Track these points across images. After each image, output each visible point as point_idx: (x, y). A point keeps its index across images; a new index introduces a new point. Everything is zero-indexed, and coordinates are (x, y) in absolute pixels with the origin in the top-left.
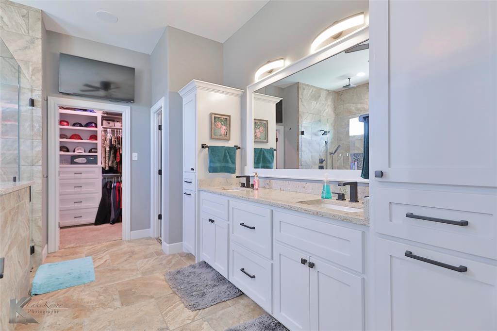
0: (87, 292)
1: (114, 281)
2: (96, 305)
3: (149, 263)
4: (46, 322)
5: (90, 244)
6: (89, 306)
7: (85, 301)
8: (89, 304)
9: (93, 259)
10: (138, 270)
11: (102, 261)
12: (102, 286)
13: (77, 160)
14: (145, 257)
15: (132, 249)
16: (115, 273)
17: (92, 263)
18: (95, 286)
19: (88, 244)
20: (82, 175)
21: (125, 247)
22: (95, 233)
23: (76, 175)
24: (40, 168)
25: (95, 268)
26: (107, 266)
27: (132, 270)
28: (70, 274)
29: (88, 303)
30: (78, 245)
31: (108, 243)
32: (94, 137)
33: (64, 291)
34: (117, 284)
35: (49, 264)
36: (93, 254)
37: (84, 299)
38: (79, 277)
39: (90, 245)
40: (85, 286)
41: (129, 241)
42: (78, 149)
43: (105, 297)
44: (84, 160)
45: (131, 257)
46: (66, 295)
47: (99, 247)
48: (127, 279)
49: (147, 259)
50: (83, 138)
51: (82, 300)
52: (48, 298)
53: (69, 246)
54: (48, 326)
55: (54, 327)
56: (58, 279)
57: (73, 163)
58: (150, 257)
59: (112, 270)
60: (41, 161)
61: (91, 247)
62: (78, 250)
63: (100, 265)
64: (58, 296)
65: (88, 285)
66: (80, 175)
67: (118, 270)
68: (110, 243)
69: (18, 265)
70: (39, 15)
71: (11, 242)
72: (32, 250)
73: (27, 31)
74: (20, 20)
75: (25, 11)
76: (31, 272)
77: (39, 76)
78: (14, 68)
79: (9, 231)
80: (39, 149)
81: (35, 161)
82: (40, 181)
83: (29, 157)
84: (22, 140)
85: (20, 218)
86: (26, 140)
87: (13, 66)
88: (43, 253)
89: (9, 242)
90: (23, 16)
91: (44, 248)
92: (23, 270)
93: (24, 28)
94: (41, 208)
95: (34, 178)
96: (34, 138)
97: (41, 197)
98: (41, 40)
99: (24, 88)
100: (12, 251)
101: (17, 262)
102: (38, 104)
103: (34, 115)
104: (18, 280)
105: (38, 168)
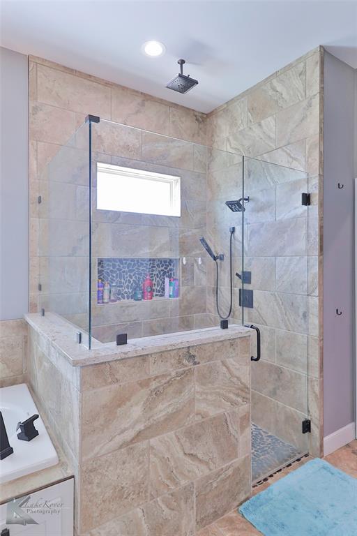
24: (317, 300)
35: (329, 464)
60: (318, 290)
69: (188, 460)
70: (317, 57)
71: (147, 428)
72: (307, 427)
73: (304, 94)
74: (297, 83)
75: (302, 65)
76: (298, 460)
77: (316, 155)
78: (291, 157)
79: (137, 411)
80: (316, 269)
81: (311, 289)
82: (317, 322)
83: (304, 282)
84: (298, 257)
85: (198, 388)
86: (302, 257)
87: (289, 155)
88: (325, 439)
89: (141, 427)
90: (300, 74)
91: (338, 429)
92: (212, 466)
93: (302, 92)
94: (318, 365)
95: (311, 316)
96: (310, 254)
97: (317, 347)
98: (318, 95)
99: (300, 180)
100: (151, 440)
101: (181, 455)
102: (315, 200)
103: (310, 217)
104: (183, 483)
105: (314, 301)
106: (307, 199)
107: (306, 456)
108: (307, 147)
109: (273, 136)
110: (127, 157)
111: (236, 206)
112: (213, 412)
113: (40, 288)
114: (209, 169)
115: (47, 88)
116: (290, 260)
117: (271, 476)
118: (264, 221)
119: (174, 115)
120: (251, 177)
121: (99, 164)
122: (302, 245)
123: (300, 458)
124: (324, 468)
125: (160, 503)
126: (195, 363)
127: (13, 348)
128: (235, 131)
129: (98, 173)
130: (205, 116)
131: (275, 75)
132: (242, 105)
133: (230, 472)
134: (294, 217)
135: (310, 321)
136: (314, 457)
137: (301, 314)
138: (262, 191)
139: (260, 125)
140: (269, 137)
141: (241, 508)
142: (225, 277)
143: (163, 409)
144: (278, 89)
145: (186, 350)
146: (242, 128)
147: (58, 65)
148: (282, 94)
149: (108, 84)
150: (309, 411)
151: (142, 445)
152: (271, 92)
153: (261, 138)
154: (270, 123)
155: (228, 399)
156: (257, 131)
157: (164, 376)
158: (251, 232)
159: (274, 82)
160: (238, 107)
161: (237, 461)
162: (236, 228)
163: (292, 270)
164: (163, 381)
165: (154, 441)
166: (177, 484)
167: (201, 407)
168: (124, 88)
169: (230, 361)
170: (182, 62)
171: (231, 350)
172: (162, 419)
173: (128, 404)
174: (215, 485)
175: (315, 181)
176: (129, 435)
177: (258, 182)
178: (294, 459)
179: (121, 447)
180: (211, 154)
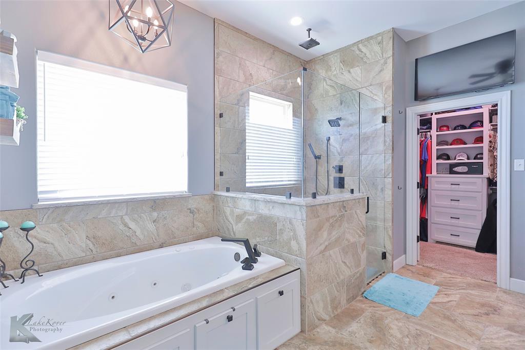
0: (400, 324)
1: (435, 331)
2: (394, 344)
3: (507, 340)
4: (351, 327)
5: (451, 271)
6: (389, 340)
7: (391, 331)
8: (391, 338)
9: (438, 292)
10: (479, 340)
11: (446, 300)
12: (419, 328)
13: (456, 169)
14: (511, 328)
15: (500, 305)
16: (446, 322)
17: (433, 296)
18: (414, 323)
19: (449, 271)
20: (460, 186)
21: (491, 297)
22: (468, 261)
23: (453, 186)
24: (390, 179)
25: (431, 303)
26: (446, 309)
27: (471, 334)
28: (404, 294)
29: (391, 335)
30: (437, 267)
31: (473, 281)
32: (480, 140)
33: (386, 308)
34: (436, 338)
35: (397, 275)
36: (444, 286)
37: (392, 329)
38: (408, 303)
39: (450, 274)
40: (405, 316)
41: (505, 292)
42: (459, 156)
43: (410, 343)
44: (465, 169)
45: (487, 314)
46: (384, 313)
47: (458, 280)
48: (453, 341)
49: (509, 333)
50: (467, 143)
51: (390, 328)
52: (370, 307)
53: (428, 265)
54: (349, 332)
55: (352, 336)
56: (391, 293)
57: (452, 172)
58: (517, 332)
59: (447, 318)
60: (391, 174)
61: (449, 276)
62: (433, 273)
63: (438, 303)
64: (377, 311)
65: (408, 318)
66: (457, 186)
67: (454, 321)
68: (477, 281)
69: (343, 264)
70: (391, 34)
71: (329, 244)
72: (384, 256)
73: (381, 56)
74: (377, 48)
75: (380, 38)
76: (381, 275)
77: (390, 93)
78: (372, 93)
79: (325, 234)
80: (390, 161)
81: (387, 174)
82: (390, 193)
83: (382, 170)
84: (378, 155)
85: (346, 225)
86: (381, 154)
87: (371, 92)
88: (394, 262)
89: (327, 243)
90: (379, 43)
91: (398, 257)
92: (352, 270)
93: (380, 54)
94: (391, 219)
95: (386, 189)
96: (386, 152)
97: (391, 207)
98: (392, 57)
99: (379, 108)
100: (331, 251)
101: (341, 262)
102: (389, 120)
103: (386, 130)
104: (342, 277)
105: (389, 180)
106: (384, 120)
107: (384, 273)
108: (384, 88)
109: (359, 79)
110: (265, 88)
111: (334, 123)
112: (352, 240)
113: (221, 174)
114: (308, 98)
115: (224, 41)
116: (372, 157)
117: (373, 280)
118: (353, 133)
119: (289, 61)
120: (343, 105)
121: (251, 93)
122: (381, 147)
123: (382, 274)
124: (396, 277)
125: (333, 286)
126: (346, 211)
127: (207, 214)
128: (330, 75)
129: (250, 100)
130: (306, 63)
131: (361, 41)
132: (336, 58)
133: (358, 275)
134: (375, 130)
135: (386, 193)
136: (389, 272)
137: (380, 189)
138: (351, 113)
139: (349, 72)
140: (357, 80)
141: (364, 295)
142: (322, 170)
143: (335, 234)
144: (363, 50)
145: (342, 203)
146: (335, 73)
147: (230, 25)
148: (366, 54)
149: (256, 39)
150: (385, 247)
151: (327, 253)
152: (358, 52)
153: (350, 81)
154: (357, 71)
155: (358, 234)
156: (347, 76)
157: (335, 216)
158: (343, 140)
159: (360, 46)
160: (332, 59)
161: (361, 269)
162: (331, 137)
163: (373, 163)
164: (335, 219)
165: (331, 252)
166: (339, 278)
167: (348, 236)
168: (264, 42)
169: (358, 211)
170: (309, 30)
171: (358, 205)
172: (334, 240)
173: (322, 230)
174: (353, 281)
175: (390, 109)
176: (322, 247)
177: (348, 107)
178: (378, 275)
179: (320, 253)
180: (310, 88)
